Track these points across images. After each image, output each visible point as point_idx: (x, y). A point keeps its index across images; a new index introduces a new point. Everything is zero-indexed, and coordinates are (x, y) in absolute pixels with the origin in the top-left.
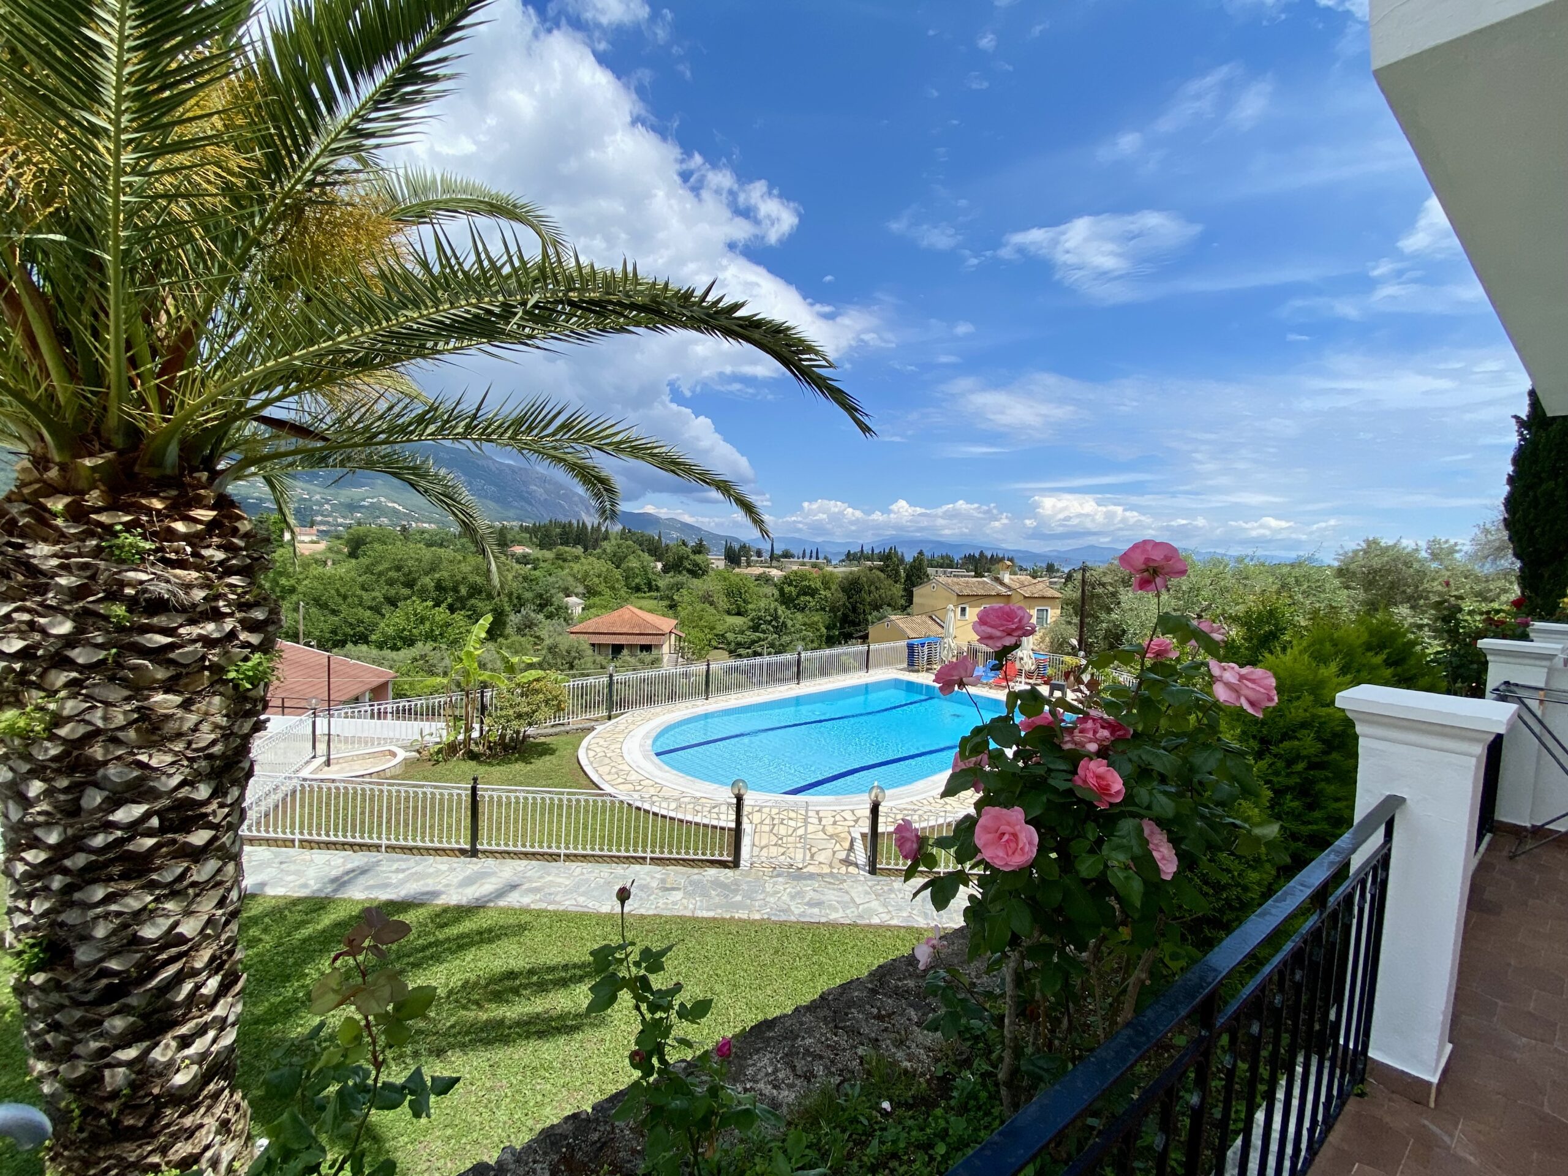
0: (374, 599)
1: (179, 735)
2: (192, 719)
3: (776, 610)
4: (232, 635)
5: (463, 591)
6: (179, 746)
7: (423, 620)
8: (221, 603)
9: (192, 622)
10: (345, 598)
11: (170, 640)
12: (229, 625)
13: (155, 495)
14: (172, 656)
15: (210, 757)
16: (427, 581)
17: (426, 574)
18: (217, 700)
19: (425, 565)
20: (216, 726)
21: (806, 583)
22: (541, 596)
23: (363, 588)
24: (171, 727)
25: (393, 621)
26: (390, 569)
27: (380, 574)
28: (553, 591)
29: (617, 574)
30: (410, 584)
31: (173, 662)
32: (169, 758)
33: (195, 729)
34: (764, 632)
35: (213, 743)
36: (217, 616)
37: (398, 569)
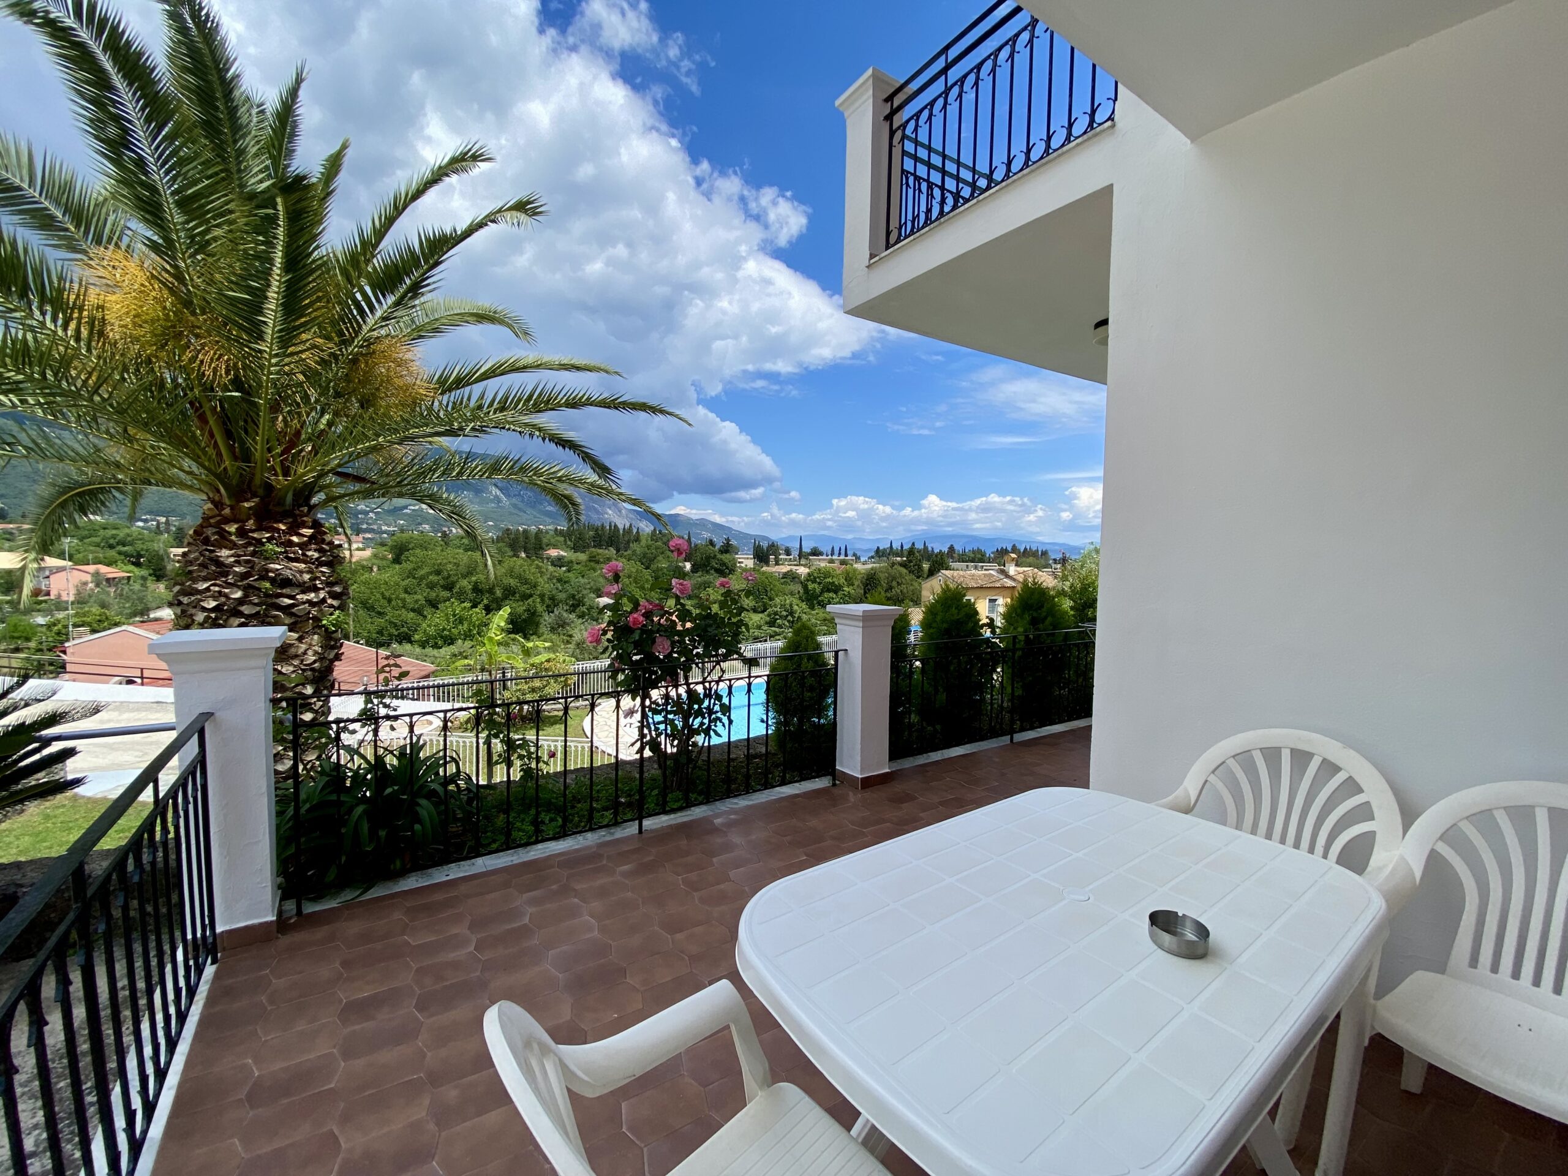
0: (417, 601)
1: (296, 656)
2: (303, 647)
3: (791, 605)
4: (324, 600)
5: (499, 593)
6: (296, 662)
7: (461, 621)
8: (318, 582)
9: (303, 592)
10: (390, 601)
11: (292, 602)
12: (322, 594)
13: (281, 522)
14: (293, 610)
15: (313, 670)
16: (465, 584)
17: (464, 576)
18: (316, 637)
19: (463, 569)
20: (316, 653)
21: (829, 580)
22: (573, 596)
23: (406, 592)
24: (293, 651)
25: (434, 622)
26: (431, 573)
27: (422, 578)
28: (585, 592)
29: (647, 574)
30: (449, 587)
31: (293, 615)
32: (291, 669)
33: (305, 653)
34: (780, 627)
35: (315, 662)
36: (316, 589)
37: (438, 573)
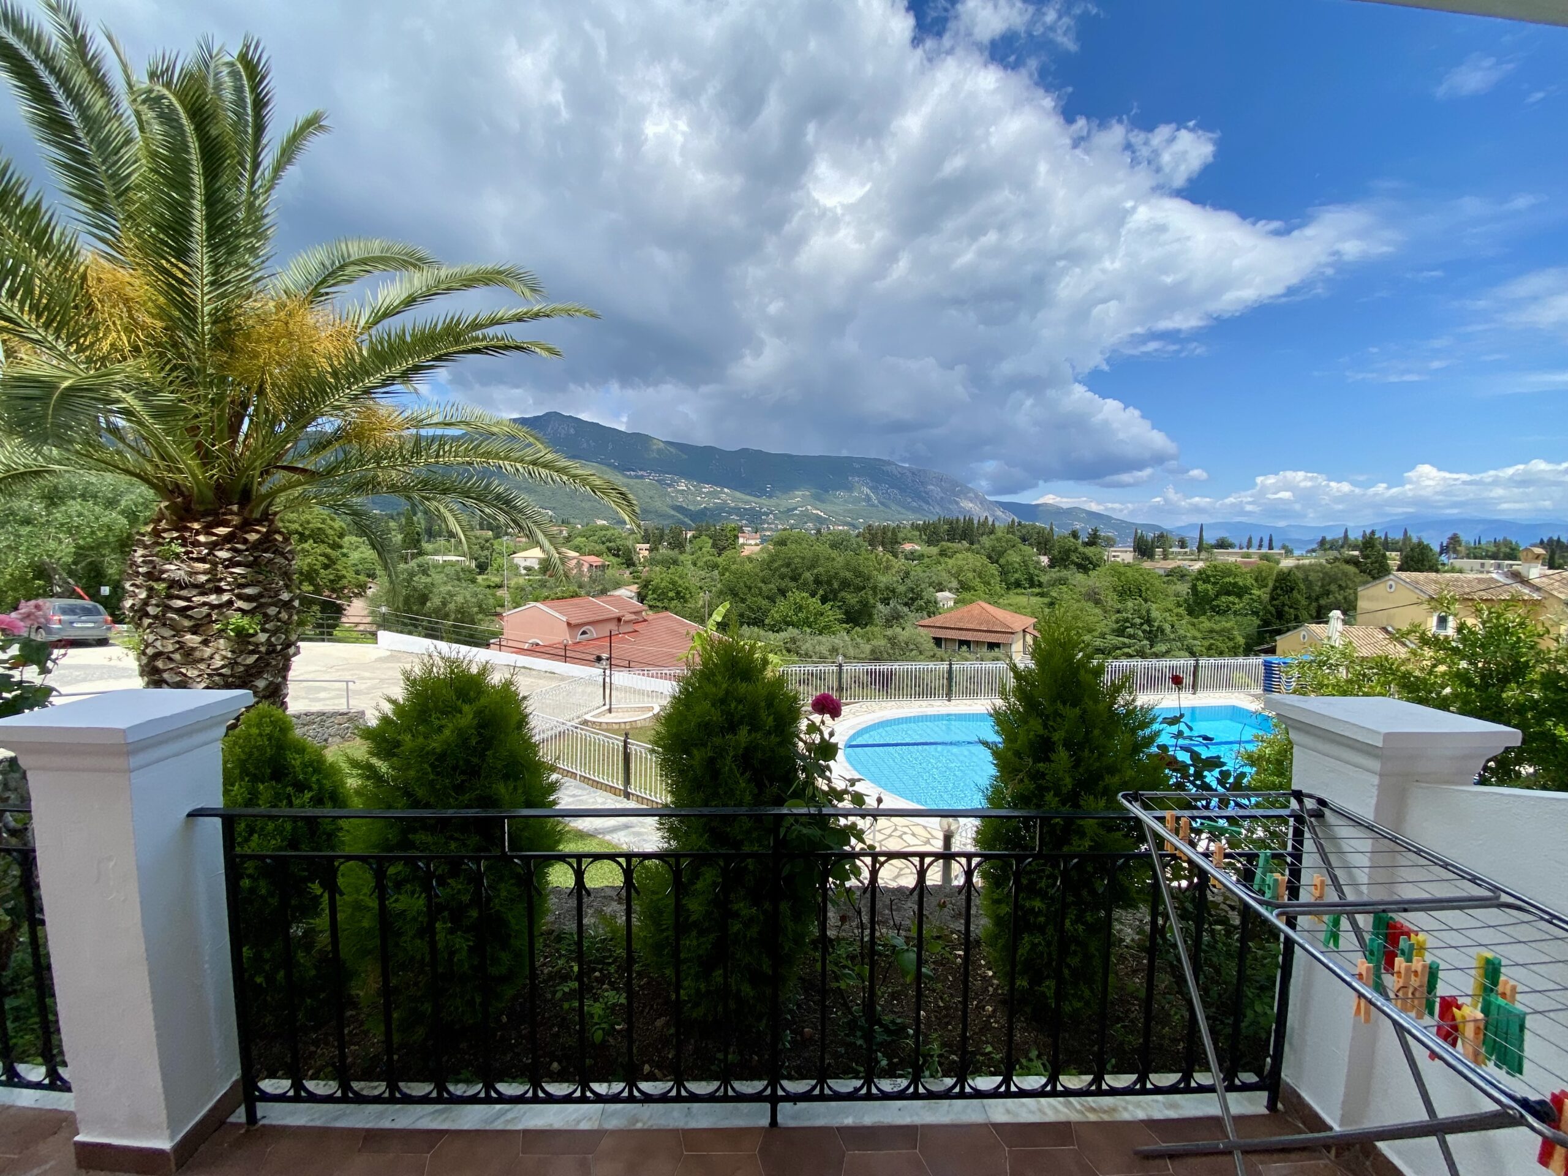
0: (770, 590)
1: (202, 660)
2: (208, 651)
4: (230, 603)
5: (836, 585)
6: (202, 666)
7: (800, 608)
8: (223, 584)
9: (203, 594)
11: (185, 604)
12: (226, 597)
14: (189, 613)
15: (220, 675)
16: (808, 575)
17: (808, 569)
18: (222, 641)
19: (807, 563)
20: (224, 658)
21: (1227, 580)
22: (912, 590)
23: (763, 582)
24: (197, 654)
25: (781, 608)
26: (782, 566)
27: (776, 569)
28: (923, 586)
29: (993, 569)
30: (794, 579)
31: (190, 618)
32: (196, 673)
33: (211, 657)
34: (1130, 637)
35: (223, 667)
36: (219, 591)
37: (788, 565)
